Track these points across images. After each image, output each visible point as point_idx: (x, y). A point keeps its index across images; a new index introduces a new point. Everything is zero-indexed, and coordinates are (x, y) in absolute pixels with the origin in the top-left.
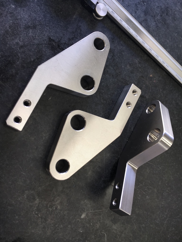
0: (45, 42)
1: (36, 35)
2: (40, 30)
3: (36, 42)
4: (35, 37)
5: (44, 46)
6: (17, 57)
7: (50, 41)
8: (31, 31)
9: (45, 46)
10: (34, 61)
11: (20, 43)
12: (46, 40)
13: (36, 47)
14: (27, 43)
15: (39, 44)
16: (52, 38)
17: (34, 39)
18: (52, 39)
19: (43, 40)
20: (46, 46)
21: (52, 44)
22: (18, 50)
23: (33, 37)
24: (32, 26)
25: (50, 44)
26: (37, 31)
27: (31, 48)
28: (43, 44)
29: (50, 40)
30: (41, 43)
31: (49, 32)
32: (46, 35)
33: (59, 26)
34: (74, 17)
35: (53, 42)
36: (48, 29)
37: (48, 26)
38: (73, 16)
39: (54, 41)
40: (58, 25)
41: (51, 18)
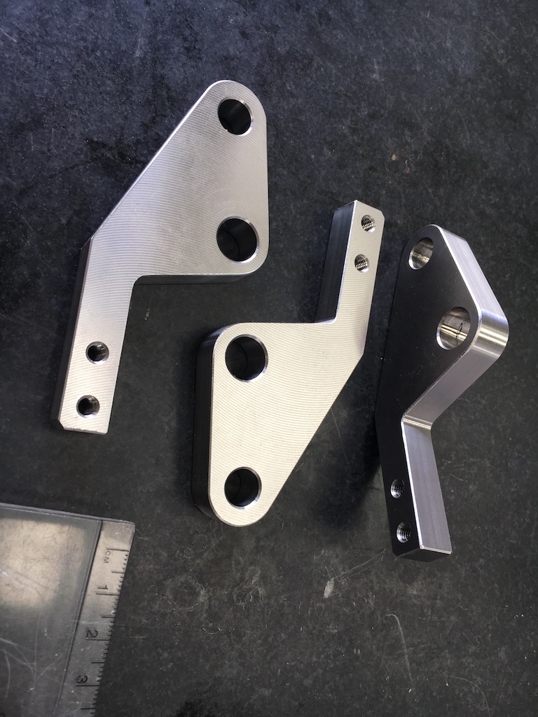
0: (82, 156)
1: (48, 145)
2: (55, 127)
3: (57, 164)
4: (49, 150)
5: (81, 170)
6: (21, 226)
7: (95, 150)
8: (31, 136)
9: (85, 168)
10: (69, 222)
11: (14, 183)
12: (82, 152)
13: (61, 179)
14: (34, 178)
15: (67, 169)
16: (95, 139)
17: (49, 159)
18: (97, 142)
19: (74, 153)
20: (87, 170)
21: (103, 155)
22: (15, 206)
23: (43, 153)
24: (29, 122)
25: (96, 159)
26: (50, 132)
27: (49, 187)
28: (77, 165)
29: (94, 145)
30: (70, 166)
31: (82, 122)
32: (77, 135)
33: (105, 97)
34: (138, 56)
35: (103, 151)
36: (76, 116)
37: (73, 105)
38: (134, 53)
39: (104, 146)
40: (101, 93)
41: (75, 81)
